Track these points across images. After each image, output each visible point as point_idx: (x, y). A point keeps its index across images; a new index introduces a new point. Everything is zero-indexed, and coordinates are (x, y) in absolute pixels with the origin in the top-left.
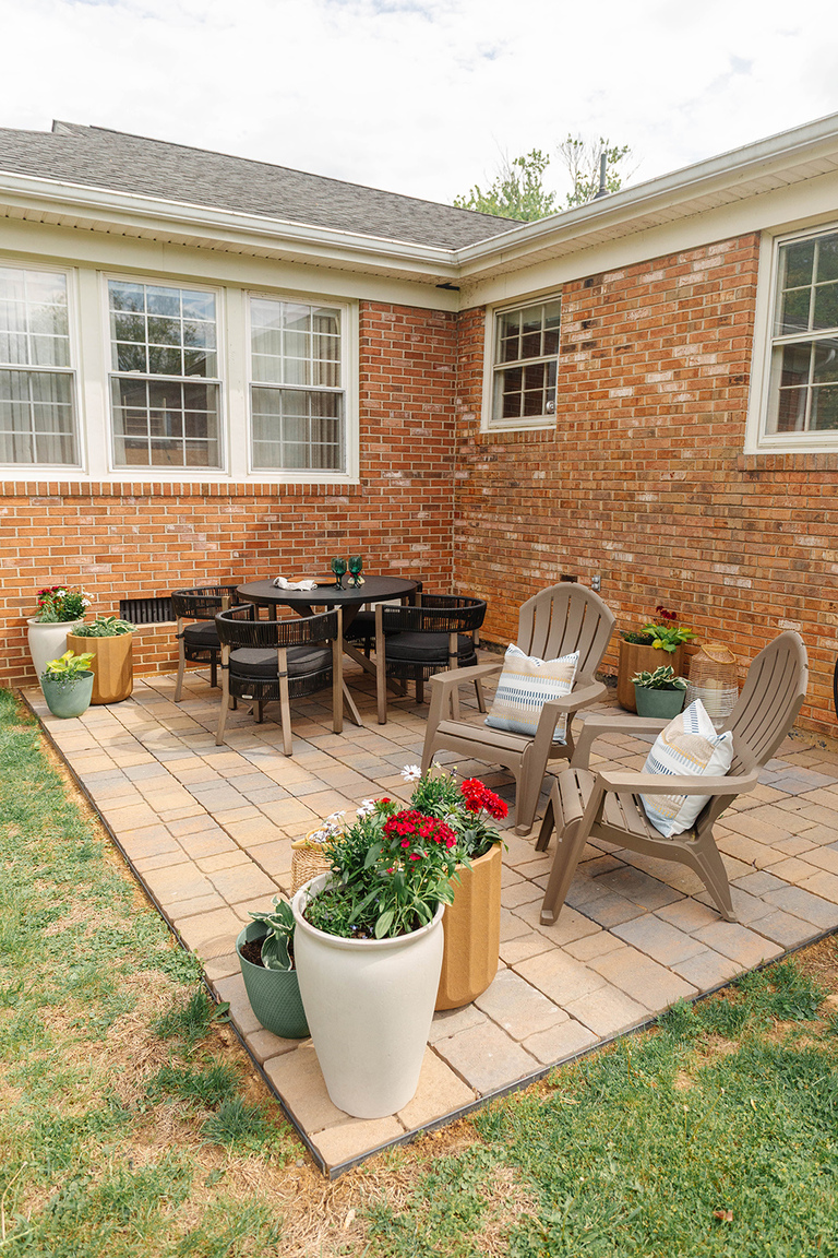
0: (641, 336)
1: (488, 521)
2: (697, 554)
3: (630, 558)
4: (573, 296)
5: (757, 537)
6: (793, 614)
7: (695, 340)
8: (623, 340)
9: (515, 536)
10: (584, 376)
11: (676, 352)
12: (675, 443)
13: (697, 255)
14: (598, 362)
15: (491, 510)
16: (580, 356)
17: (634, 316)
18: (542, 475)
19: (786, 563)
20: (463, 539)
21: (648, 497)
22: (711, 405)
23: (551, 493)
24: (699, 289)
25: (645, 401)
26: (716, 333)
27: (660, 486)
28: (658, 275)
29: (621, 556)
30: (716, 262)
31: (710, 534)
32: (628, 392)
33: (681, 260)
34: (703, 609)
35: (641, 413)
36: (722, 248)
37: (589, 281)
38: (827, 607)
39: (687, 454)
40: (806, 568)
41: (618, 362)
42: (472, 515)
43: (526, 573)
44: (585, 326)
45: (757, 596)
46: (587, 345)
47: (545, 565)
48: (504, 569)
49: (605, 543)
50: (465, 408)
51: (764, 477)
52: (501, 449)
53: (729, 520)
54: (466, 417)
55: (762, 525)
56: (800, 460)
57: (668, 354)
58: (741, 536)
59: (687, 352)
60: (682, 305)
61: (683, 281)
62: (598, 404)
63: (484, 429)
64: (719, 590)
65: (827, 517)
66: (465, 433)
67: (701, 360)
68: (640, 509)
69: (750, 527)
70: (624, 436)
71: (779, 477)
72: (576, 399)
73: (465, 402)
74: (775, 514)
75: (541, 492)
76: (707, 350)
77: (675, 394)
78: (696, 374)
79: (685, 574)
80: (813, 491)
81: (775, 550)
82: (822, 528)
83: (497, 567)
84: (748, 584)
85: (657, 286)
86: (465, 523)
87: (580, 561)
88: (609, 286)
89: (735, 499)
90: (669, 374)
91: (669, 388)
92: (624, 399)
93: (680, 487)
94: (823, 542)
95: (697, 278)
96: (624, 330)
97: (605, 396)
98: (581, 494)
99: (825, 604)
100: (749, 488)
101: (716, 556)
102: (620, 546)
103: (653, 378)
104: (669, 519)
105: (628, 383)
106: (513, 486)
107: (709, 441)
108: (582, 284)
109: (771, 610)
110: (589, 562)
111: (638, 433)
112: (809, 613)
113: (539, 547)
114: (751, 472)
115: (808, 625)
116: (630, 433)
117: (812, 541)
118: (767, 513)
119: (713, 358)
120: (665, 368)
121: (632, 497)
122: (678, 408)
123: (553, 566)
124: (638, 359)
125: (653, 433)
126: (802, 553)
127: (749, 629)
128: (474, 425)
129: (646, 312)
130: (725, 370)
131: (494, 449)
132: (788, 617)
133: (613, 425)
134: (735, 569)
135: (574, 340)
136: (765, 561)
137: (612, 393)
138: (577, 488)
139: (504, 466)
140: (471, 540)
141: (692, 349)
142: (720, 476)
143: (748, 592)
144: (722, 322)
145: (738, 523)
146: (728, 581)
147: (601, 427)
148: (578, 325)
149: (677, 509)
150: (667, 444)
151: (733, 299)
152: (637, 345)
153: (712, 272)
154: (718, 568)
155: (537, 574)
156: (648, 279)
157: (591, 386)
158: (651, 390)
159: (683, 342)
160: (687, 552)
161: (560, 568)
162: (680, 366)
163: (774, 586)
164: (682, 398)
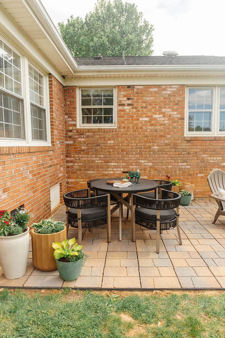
0: (150, 105)
1: (85, 158)
2: (173, 161)
3: (151, 164)
4: (122, 89)
5: (191, 156)
6: (201, 172)
7: (169, 108)
8: (144, 105)
9: (100, 161)
10: (129, 114)
11: (163, 110)
12: (165, 133)
13: (168, 86)
14: (134, 110)
15: (87, 153)
16: (126, 108)
17: (147, 99)
18: (112, 142)
19: (199, 161)
20: (71, 164)
21: (156, 147)
22: (175, 124)
23: (116, 147)
24: (169, 95)
25: (153, 122)
26: (176, 107)
27: (160, 145)
28: (156, 89)
29: (147, 164)
30: (175, 89)
31: (177, 156)
32: (147, 119)
33: (163, 87)
34: (176, 175)
35: (152, 125)
36: (176, 86)
37: (129, 87)
38: (210, 170)
39: (169, 136)
40: (204, 162)
41: (143, 111)
42: (76, 156)
43: (106, 173)
44: (128, 99)
45: (192, 169)
46: (129, 105)
47: (115, 169)
48: (95, 172)
49: (140, 161)
50: (70, 119)
51: (192, 142)
52: (91, 134)
53: (182, 152)
54: (70, 123)
55: (192, 153)
56: (202, 138)
57: (161, 110)
58: (186, 156)
59: (167, 111)
60: (164, 98)
61: (164, 92)
62: (135, 122)
63: (78, 127)
64: (180, 169)
65: (209, 150)
66: (71, 128)
67: (171, 113)
68: (153, 151)
69: (189, 154)
70: (146, 131)
71: (196, 142)
72: (126, 120)
73: (69, 117)
74: (195, 150)
75: (113, 147)
76: (173, 110)
77: (163, 121)
78: (170, 116)
79: (170, 167)
80: (205, 145)
81: (196, 158)
82: (207, 153)
83: (92, 172)
84: (189, 167)
85: (155, 92)
86: (72, 159)
87: (131, 167)
88: (137, 89)
89: (184, 147)
90: (161, 116)
91: (161, 119)
92: (145, 121)
93: (167, 145)
94: (208, 156)
95: (169, 92)
96: (144, 102)
97: (138, 120)
98: (130, 147)
99: (209, 169)
100: (188, 144)
101: (179, 161)
102: (147, 161)
103: (155, 116)
104: (164, 153)
105: (146, 117)
106: (98, 145)
107: (176, 133)
108: (126, 87)
109: (195, 172)
110: (134, 167)
111: (151, 131)
112: (205, 172)
113: (112, 164)
114: (188, 141)
115: (205, 174)
116: (148, 130)
117: (205, 156)
118: (193, 150)
119: (175, 113)
120: (160, 114)
121: (150, 147)
122: (165, 125)
123: (119, 169)
124: (150, 111)
125: (157, 130)
126: (203, 158)
127: (190, 177)
128: (75, 125)
129: (152, 98)
130: (179, 116)
131: (88, 134)
132: (200, 173)
133: (141, 128)
134: (185, 164)
135: (124, 102)
136: (193, 161)
137: (141, 119)
138: (128, 145)
139: (93, 139)
140: (76, 164)
141: (169, 110)
142: (179, 141)
143: (189, 169)
144: (177, 104)
145: (185, 153)
146: (183, 167)
147: (136, 128)
148: (125, 99)
149: (166, 150)
150: (162, 133)
151: (180, 99)
152: (149, 107)
153: (173, 92)
154: (180, 164)
155: (112, 172)
156: (152, 90)
157: (132, 117)
158: (155, 119)
159: (165, 108)
160: (170, 161)
161: (122, 170)
162: (165, 114)
163: (196, 166)
164: (166, 122)
